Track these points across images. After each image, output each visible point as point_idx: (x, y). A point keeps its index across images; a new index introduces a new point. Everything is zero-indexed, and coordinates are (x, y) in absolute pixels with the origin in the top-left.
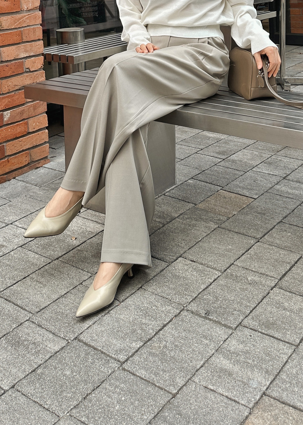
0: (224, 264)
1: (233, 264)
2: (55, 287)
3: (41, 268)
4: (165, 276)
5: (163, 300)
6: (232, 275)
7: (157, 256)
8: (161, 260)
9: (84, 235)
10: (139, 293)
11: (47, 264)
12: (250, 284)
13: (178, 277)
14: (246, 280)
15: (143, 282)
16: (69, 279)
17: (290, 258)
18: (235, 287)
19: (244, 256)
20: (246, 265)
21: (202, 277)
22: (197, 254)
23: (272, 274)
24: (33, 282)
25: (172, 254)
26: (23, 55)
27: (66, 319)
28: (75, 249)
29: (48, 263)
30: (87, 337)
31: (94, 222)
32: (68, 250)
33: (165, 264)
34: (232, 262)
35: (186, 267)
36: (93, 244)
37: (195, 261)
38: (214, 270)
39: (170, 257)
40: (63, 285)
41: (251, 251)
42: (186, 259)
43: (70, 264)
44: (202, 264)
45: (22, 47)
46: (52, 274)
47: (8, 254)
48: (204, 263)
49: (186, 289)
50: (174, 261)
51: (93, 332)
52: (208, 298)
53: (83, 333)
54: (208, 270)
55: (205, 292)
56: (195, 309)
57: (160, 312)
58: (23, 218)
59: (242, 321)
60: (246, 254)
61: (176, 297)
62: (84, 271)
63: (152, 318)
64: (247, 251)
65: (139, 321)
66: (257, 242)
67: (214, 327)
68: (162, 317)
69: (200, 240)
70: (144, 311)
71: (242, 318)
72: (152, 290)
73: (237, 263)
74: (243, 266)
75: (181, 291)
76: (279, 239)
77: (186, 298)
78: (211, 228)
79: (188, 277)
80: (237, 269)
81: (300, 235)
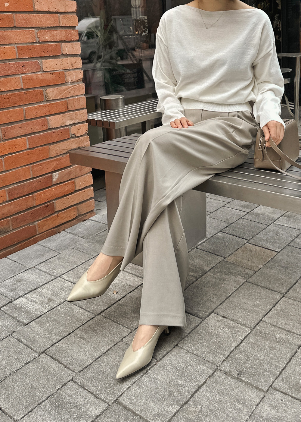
0: (253, 320)
1: (261, 320)
2: (97, 344)
3: (85, 323)
4: (199, 333)
6: (261, 332)
7: (191, 312)
8: (195, 316)
9: (125, 288)
10: (175, 351)
11: (90, 320)
12: (278, 342)
13: (211, 334)
14: (274, 338)
15: (179, 339)
16: (110, 335)
18: (265, 345)
19: (271, 312)
20: (273, 321)
21: (233, 334)
22: (228, 310)
24: (77, 338)
25: (204, 310)
26: (69, 123)
28: (117, 304)
29: (91, 318)
30: (126, 400)
31: (134, 276)
32: (110, 305)
33: (198, 320)
34: (261, 318)
35: (218, 324)
36: (132, 298)
37: (226, 317)
38: (244, 327)
39: (204, 313)
40: (105, 341)
41: (278, 307)
42: (217, 314)
43: (111, 319)
44: (232, 320)
45: (68, 116)
46: (95, 330)
47: (55, 308)
48: (235, 319)
49: (219, 347)
50: (207, 317)
51: (132, 394)
52: (239, 357)
53: (123, 395)
54: (239, 327)
55: (237, 351)
56: (227, 369)
57: (195, 372)
58: (70, 271)
59: (273, 383)
60: (273, 310)
61: (209, 356)
62: (125, 327)
63: (187, 379)
64: (274, 307)
65: (175, 382)
66: (282, 298)
67: (247, 390)
68: (197, 377)
69: (230, 294)
70: (180, 371)
71: (272, 380)
72: (187, 348)
73: (265, 319)
74: (270, 323)
75: (214, 350)
77: (219, 357)
78: (239, 282)
79: (220, 334)
80: (265, 326)
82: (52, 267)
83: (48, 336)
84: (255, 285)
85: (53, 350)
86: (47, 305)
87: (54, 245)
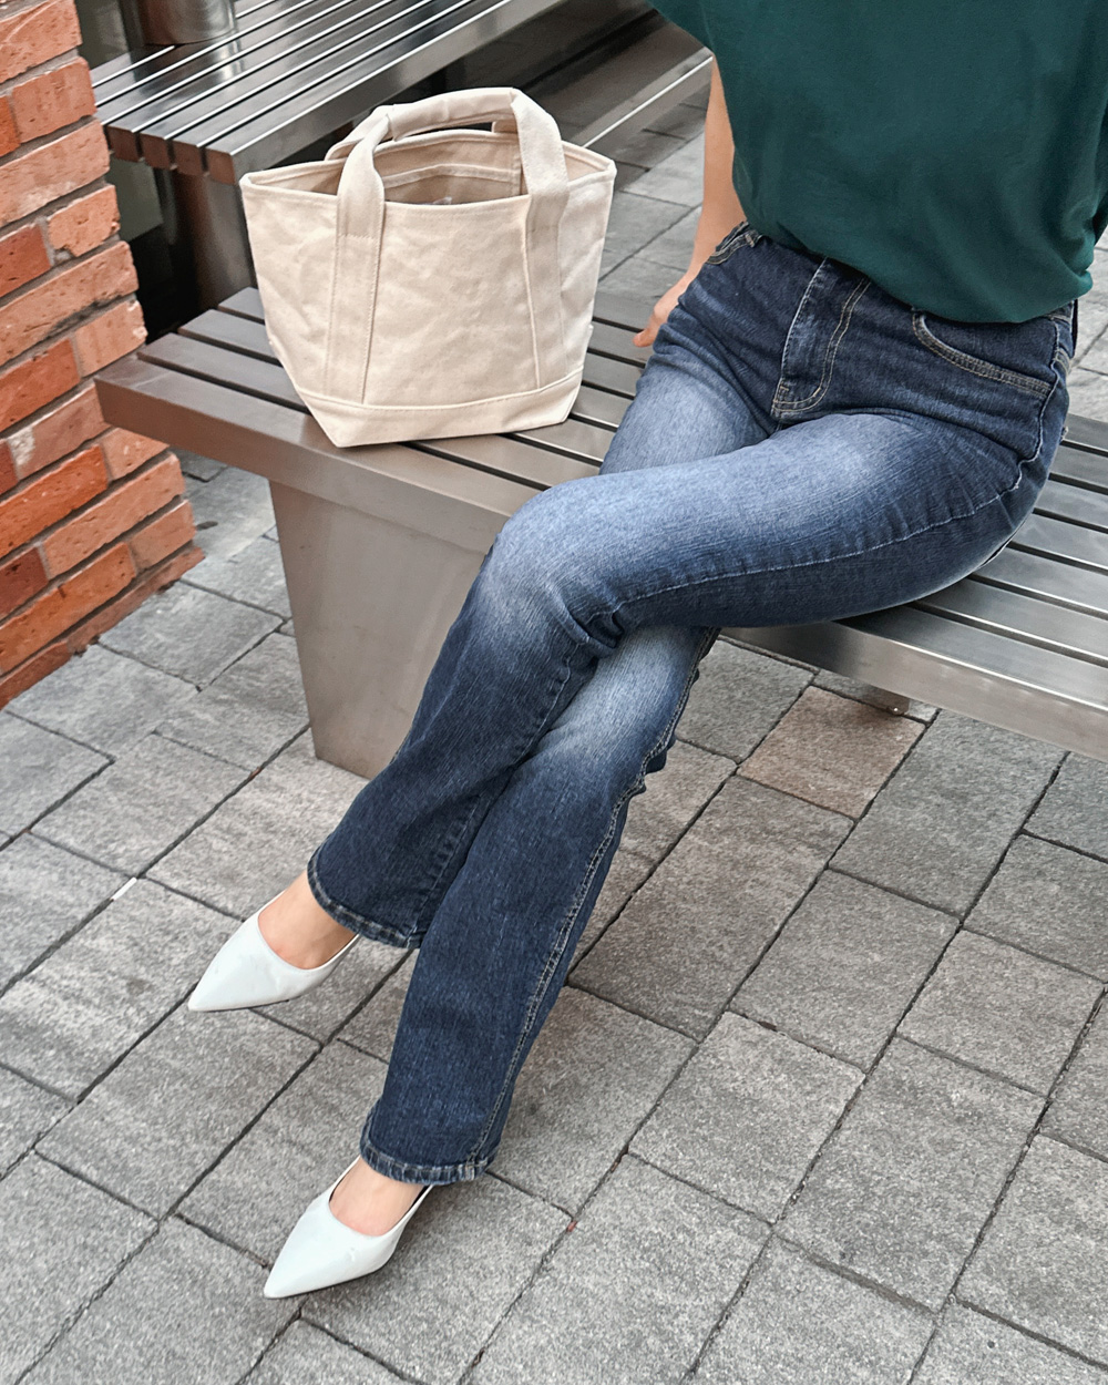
0: (870, 1036)
1: (894, 1034)
3: (291, 1081)
4: (693, 1099)
5: (703, 1204)
6: (899, 1084)
7: (654, 1009)
8: (669, 1028)
10: (625, 1173)
11: (307, 1064)
12: (959, 1120)
13: (733, 1101)
14: (944, 1105)
15: (629, 1128)
18: (917, 1137)
19: (925, 995)
20: (936, 1035)
21: (808, 1093)
22: (778, 995)
23: (1020, 1074)
25: (698, 999)
28: (385, 989)
29: (307, 1058)
33: (682, 1043)
34: (893, 1026)
35: (752, 1055)
37: (776, 1024)
38: (840, 1064)
39: (697, 1012)
41: (946, 974)
42: (744, 1015)
43: (380, 1055)
44: (798, 1038)
46: (334, 1108)
48: (808, 1035)
49: (768, 1151)
50: (711, 1028)
52: (837, 1186)
54: (822, 1064)
55: (828, 1164)
56: (806, 1236)
57: (702, 1255)
59: (956, 1283)
60: (929, 986)
61: (740, 1187)
63: (680, 1282)
64: (932, 972)
65: (645, 1298)
66: (957, 932)
67: (878, 1313)
68: (712, 1274)
69: (777, 928)
70: (654, 1255)
71: (954, 1269)
72: (662, 1160)
73: (907, 1029)
74: (926, 1043)
75: (751, 1161)
76: (1026, 913)
77: (772, 1190)
78: (802, 871)
79: (765, 1096)
80: (911, 1058)
81: (1087, 892)
82: (102, 830)
83: (172, 1142)
84: (859, 879)
85: (202, 1202)
86: (132, 1011)
87: (76, 716)
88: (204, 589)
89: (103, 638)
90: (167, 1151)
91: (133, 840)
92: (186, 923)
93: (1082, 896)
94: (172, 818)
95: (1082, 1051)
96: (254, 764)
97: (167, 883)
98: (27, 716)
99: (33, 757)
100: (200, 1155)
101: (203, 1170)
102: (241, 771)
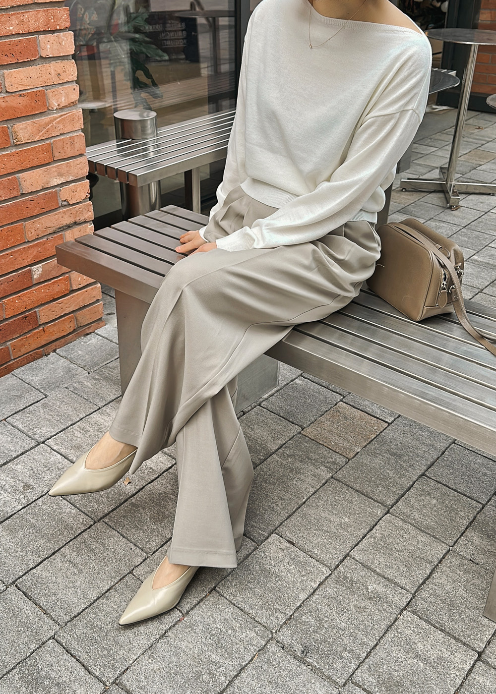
0: (336, 554)
1: (348, 555)
2: (95, 576)
3: (78, 536)
4: (250, 570)
5: (244, 619)
6: (346, 578)
8: (247, 537)
9: (143, 474)
10: (211, 599)
11: (86, 529)
12: (370, 599)
13: (267, 573)
14: (365, 590)
15: (219, 579)
16: (114, 561)
17: (433, 553)
18: (349, 603)
19: (366, 540)
20: (367, 558)
21: (303, 576)
22: (298, 530)
23: (403, 582)
24: (64, 562)
25: (262, 526)
26: (56, 181)
27: (105, 641)
28: (129, 502)
29: (88, 526)
30: (132, 681)
32: (118, 503)
33: (251, 544)
34: (348, 551)
35: (281, 555)
36: (153, 494)
37: (294, 542)
38: (320, 565)
39: (260, 531)
40: (106, 572)
41: (376, 532)
42: (281, 537)
43: (118, 530)
44: (303, 550)
46: (92, 550)
47: (34, 503)
48: (308, 549)
49: (278, 599)
50: (265, 540)
51: (140, 673)
52: (308, 620)
53: (128, 672)
54: (312, 563)
55: (305, 609)
56: (287, 641)
57: (238, 642)
58: (60, 432)
59: (354, 673)
60: (368, 536)
61: (262, 613)
62: (138, 547)
63: (225, 652)
64: (371, 530)
66: (386, 514)
67: (313, 681)
68: (240, 651)
69: (304, 500)
70: (216, 638)
71: (353, 666)
72: (230, 596)
73: (354, 554)
74: (362, 561)
75: (270, 603)
76: (419, 511)
77: (277, 617)
78: (321, 477)
79: (283, 574)
80: (353, 567)
81: (449, 505)
82: (34, 422)
83: (21, 554)
84: (346, 485)
85: (27, 580)
86: (22, 496)
87: (38, 378)
88: (102, 337)
89: (58, 351)
90: (19, 557)
91: (44, 428)
92: (55, 464)
93: (447, 507)
94: (62, 421)
95: (434, 575)
96: (101, 405)
97: (52, 447)
98: (19, 376)
99: (16, 392)
100: (32, 561)
101: (31, 567)
102: (95, 406)
